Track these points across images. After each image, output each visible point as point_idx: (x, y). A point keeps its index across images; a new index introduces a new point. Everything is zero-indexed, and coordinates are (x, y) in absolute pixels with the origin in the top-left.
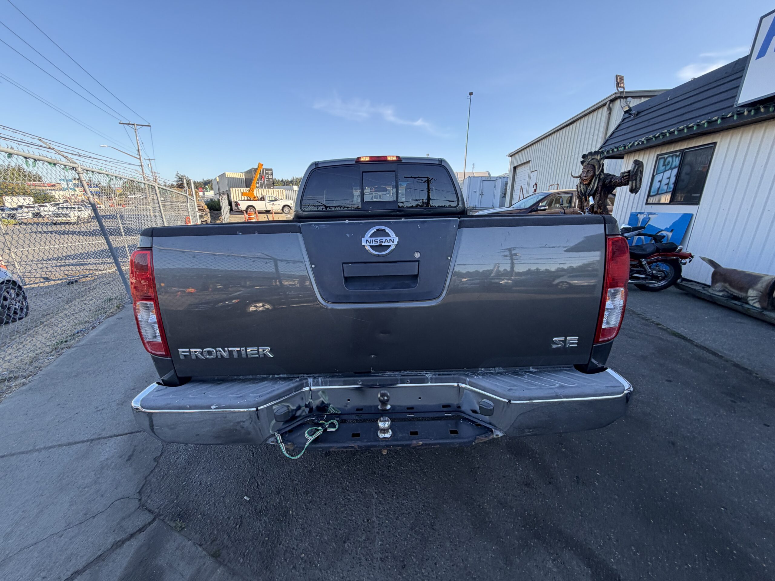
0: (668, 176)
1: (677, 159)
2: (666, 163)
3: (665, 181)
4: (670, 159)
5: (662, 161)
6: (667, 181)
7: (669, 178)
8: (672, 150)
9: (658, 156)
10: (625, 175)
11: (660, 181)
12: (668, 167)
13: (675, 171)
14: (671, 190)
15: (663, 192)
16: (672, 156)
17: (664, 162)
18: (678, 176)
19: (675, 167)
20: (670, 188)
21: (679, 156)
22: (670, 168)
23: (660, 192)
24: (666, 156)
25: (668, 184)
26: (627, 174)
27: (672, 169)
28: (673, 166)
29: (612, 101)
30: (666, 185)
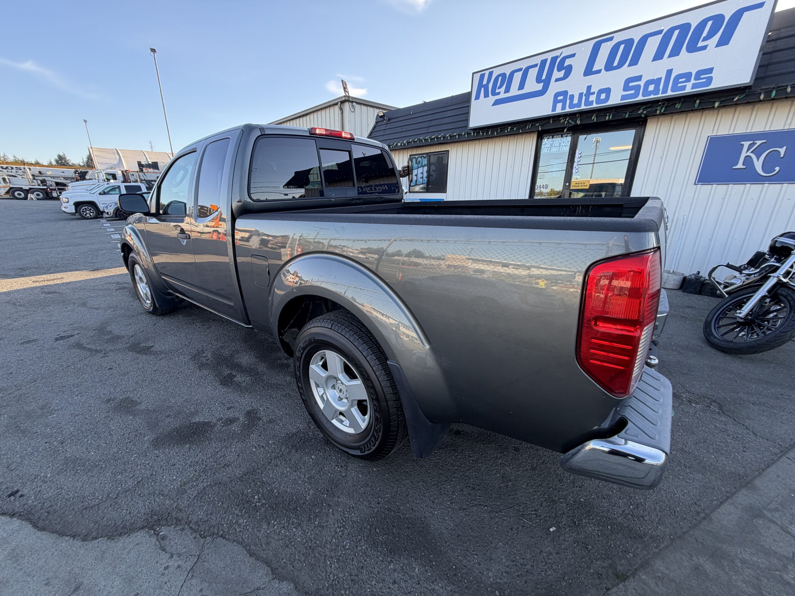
0: (422, 171)
1: (425, 159)
2: (418, 162)
3: (420, 176)
4: (420, 159)
5: (414, 160)
6: (421, 176)
7: (422, 173)
8: (420, 153)
9: (411, 156)
10: (405, 169)
11: (416, 175)
12: (420, 165)
13: (426, 169)
14: (426, 182)
15: (420, 183)
16: (421, 157)
17: (416, 161)
18: (428, 171)
19: (425, 166)
20: (425, 181)
21: (426, 157)
22: (422, 165)
23: (418, 183)
24: (417, 157)
25: (422, 178)
26: (407, 168)
27: (423, 166)
28: (423, 165)
29: (342, 102)
30: (421, 178)
